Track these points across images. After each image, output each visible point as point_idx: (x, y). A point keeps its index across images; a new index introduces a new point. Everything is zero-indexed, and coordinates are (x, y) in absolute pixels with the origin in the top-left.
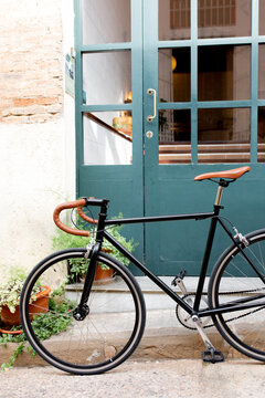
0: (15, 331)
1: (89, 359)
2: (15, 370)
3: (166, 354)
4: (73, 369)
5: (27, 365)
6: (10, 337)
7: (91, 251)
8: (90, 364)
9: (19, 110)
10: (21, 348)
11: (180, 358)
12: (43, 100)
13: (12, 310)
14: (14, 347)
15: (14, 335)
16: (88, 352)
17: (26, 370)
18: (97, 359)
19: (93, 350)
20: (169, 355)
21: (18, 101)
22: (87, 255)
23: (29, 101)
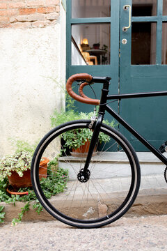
0: (22, 193)
1: (85, 215)
2: (22, 225)
3: (150, 210)
4: (77, 223)
5: (33, 220)
6: (17, 197)
7: (95, 122)
8: (86, 220)
9: (24, 17)
10: (28, 206)
11: (162, 214)
12: (43, 9)
13: (21, 174)
14: (22, 205)
15: (21, 196)
16: (84, 209)
17: (31, 224)
18: (92, 215)
19: (88, 207)
20: (153, 212)
21: (23, 10)
22: (90, 125)
23: (31, 10)
